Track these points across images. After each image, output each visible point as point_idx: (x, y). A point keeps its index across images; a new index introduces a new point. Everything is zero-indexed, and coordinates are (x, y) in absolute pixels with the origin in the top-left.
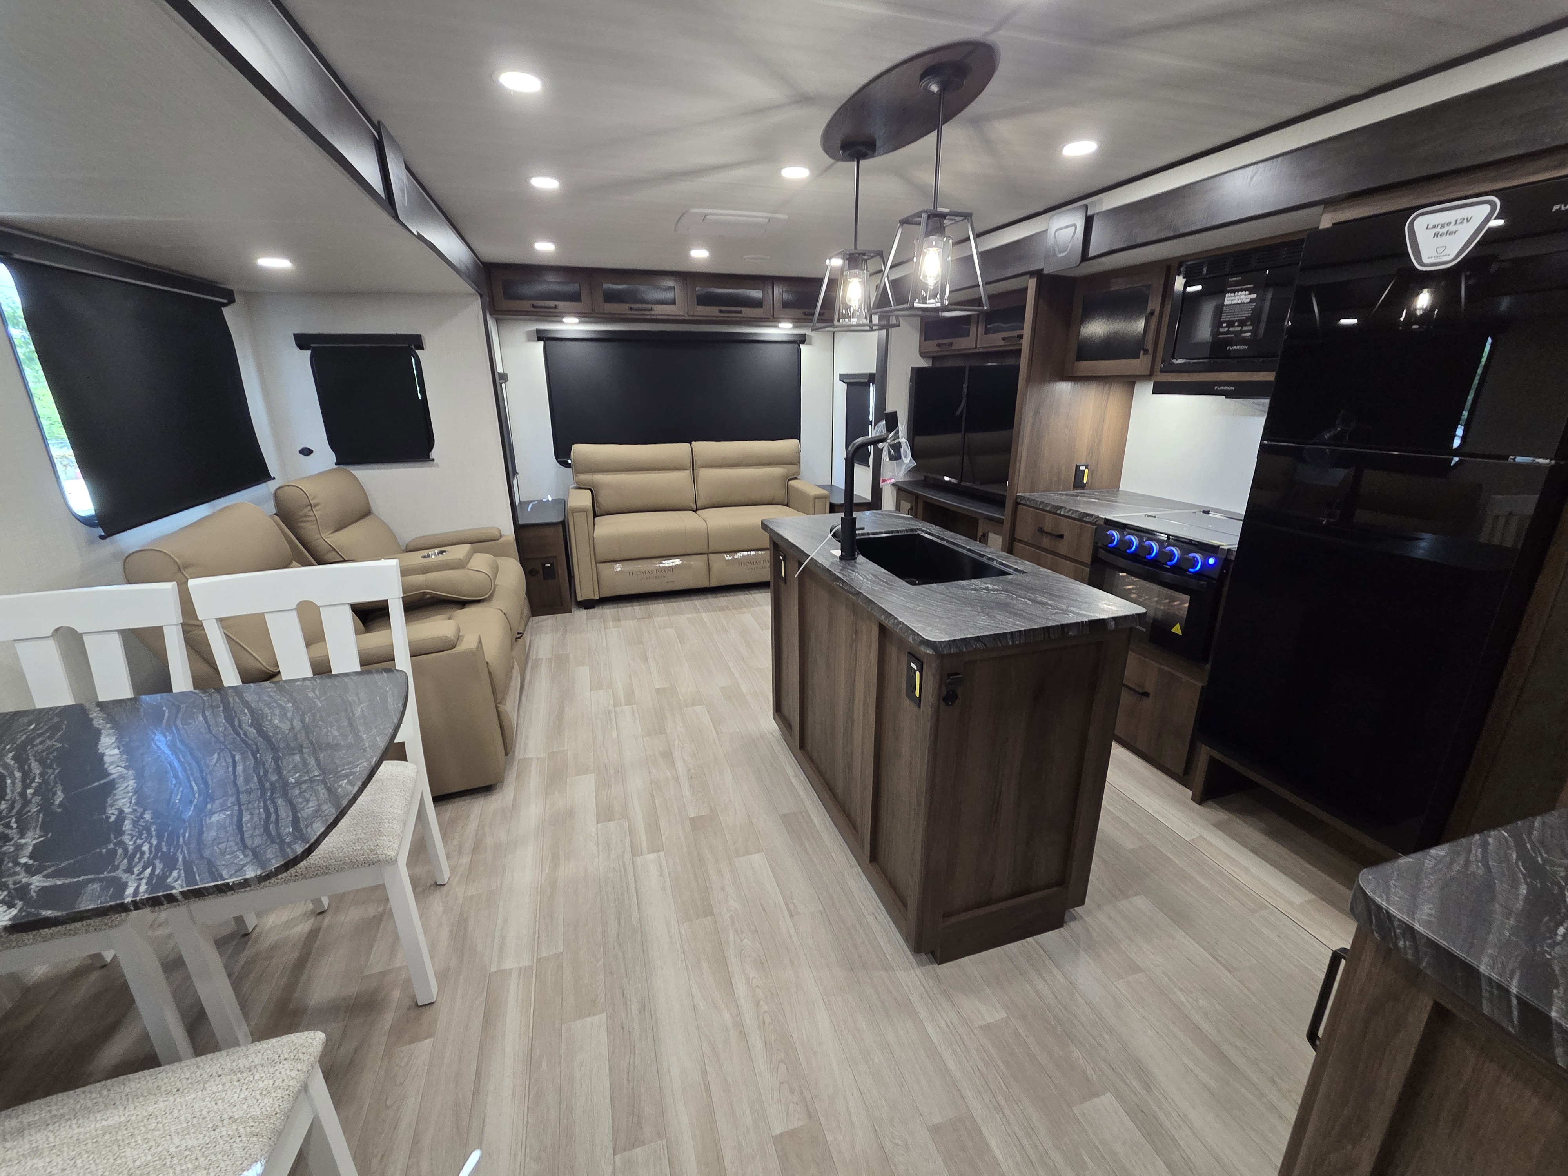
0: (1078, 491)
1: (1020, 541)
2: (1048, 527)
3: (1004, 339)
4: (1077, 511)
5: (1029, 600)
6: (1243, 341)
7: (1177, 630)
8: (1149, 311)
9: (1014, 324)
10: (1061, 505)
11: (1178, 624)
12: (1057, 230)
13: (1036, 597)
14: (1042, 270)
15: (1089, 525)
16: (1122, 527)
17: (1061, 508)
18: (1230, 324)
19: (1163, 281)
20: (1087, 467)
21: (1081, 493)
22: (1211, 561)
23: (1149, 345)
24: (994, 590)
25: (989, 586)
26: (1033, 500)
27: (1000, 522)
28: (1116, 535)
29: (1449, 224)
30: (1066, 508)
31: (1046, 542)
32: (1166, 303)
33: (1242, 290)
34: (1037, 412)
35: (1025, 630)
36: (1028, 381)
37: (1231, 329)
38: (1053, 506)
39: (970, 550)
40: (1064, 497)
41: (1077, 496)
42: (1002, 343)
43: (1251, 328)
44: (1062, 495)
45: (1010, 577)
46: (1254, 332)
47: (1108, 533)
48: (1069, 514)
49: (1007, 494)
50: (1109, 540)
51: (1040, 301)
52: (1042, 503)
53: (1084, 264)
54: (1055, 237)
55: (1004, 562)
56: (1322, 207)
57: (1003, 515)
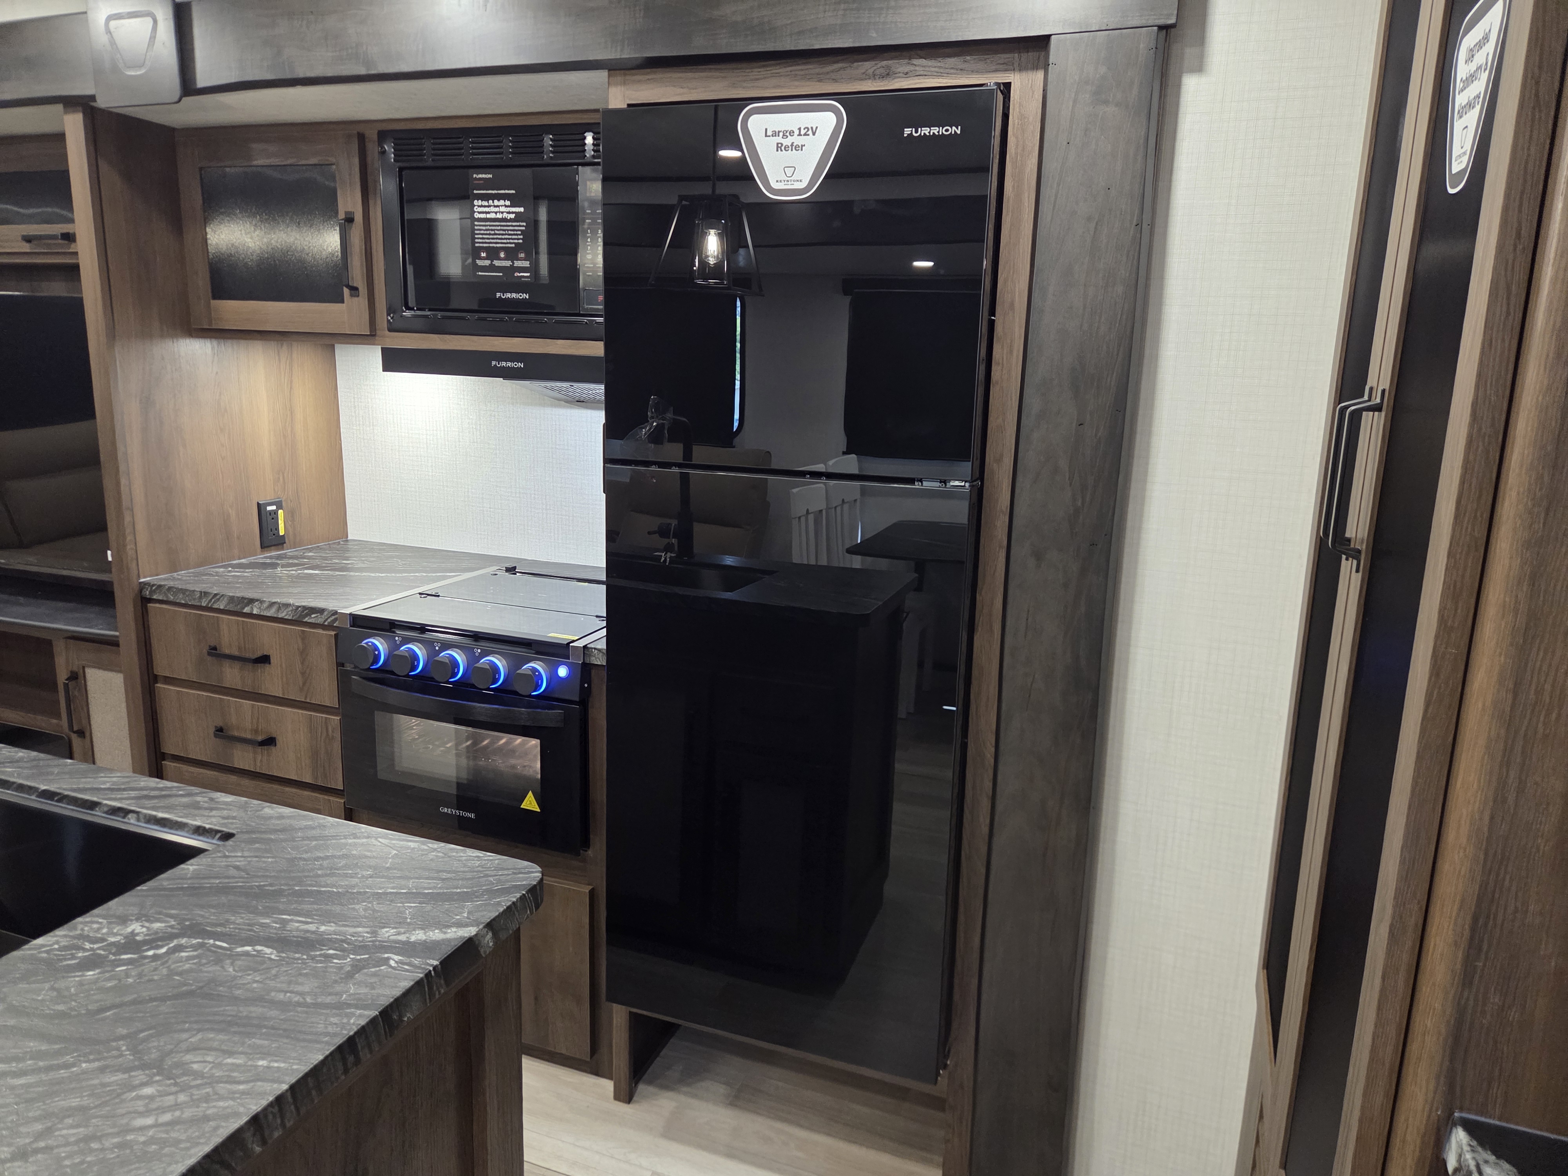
0: (273, 553)
1: (168, 680)
2: (229, 643)
3: (28, 239)
4: (287, 605)
5: (268, 941)
6: (519, 286)
7: (530, 803)
8: (342, 215)
9: (49, 210)
10: (250, 594)
11: (530, 794)
12: (110, 18)
13: (284, 922)
14: (93, 98)
15: (321, 631)
16: (387, 627)
17: (251, 601)
18: (493, 253)
19: (356, 161)
20: (279, 505)
21: (279, 557)
22: (563, 672)
23: (357, 276)
24: (154, 941)
25: (135, 927)
26: (183, 591)
27: (113, 643)
28: (380, 644)
29: (792, 133)
30: (262, 602)
31: (232, 675)
32: (371, 202)
33: (499, 197)
34: (147, 403)
35: (292, 1088)
36: (112, 334)
37: (497, 263)
38: (232, 599)
39: (48, 795)
40: (248, 573)
41: (274, 566)
42: (26, 248)
43: (526, 264)
44: (240, 566)
45: (190, 867)
46: (534, 269)
47: (363, 643)
48: (271, 613)
49: (113, 577)
50: (371, 660)
51: (104, 167)
52: (205, 594)
53: (188, 100)
54: (108, 31)
55: (161, 815)
56: (604, 74)
57: (116, 630)
